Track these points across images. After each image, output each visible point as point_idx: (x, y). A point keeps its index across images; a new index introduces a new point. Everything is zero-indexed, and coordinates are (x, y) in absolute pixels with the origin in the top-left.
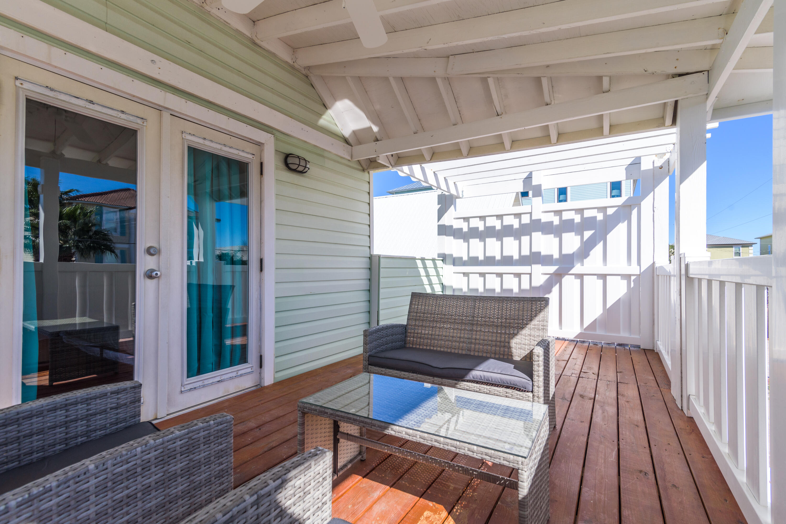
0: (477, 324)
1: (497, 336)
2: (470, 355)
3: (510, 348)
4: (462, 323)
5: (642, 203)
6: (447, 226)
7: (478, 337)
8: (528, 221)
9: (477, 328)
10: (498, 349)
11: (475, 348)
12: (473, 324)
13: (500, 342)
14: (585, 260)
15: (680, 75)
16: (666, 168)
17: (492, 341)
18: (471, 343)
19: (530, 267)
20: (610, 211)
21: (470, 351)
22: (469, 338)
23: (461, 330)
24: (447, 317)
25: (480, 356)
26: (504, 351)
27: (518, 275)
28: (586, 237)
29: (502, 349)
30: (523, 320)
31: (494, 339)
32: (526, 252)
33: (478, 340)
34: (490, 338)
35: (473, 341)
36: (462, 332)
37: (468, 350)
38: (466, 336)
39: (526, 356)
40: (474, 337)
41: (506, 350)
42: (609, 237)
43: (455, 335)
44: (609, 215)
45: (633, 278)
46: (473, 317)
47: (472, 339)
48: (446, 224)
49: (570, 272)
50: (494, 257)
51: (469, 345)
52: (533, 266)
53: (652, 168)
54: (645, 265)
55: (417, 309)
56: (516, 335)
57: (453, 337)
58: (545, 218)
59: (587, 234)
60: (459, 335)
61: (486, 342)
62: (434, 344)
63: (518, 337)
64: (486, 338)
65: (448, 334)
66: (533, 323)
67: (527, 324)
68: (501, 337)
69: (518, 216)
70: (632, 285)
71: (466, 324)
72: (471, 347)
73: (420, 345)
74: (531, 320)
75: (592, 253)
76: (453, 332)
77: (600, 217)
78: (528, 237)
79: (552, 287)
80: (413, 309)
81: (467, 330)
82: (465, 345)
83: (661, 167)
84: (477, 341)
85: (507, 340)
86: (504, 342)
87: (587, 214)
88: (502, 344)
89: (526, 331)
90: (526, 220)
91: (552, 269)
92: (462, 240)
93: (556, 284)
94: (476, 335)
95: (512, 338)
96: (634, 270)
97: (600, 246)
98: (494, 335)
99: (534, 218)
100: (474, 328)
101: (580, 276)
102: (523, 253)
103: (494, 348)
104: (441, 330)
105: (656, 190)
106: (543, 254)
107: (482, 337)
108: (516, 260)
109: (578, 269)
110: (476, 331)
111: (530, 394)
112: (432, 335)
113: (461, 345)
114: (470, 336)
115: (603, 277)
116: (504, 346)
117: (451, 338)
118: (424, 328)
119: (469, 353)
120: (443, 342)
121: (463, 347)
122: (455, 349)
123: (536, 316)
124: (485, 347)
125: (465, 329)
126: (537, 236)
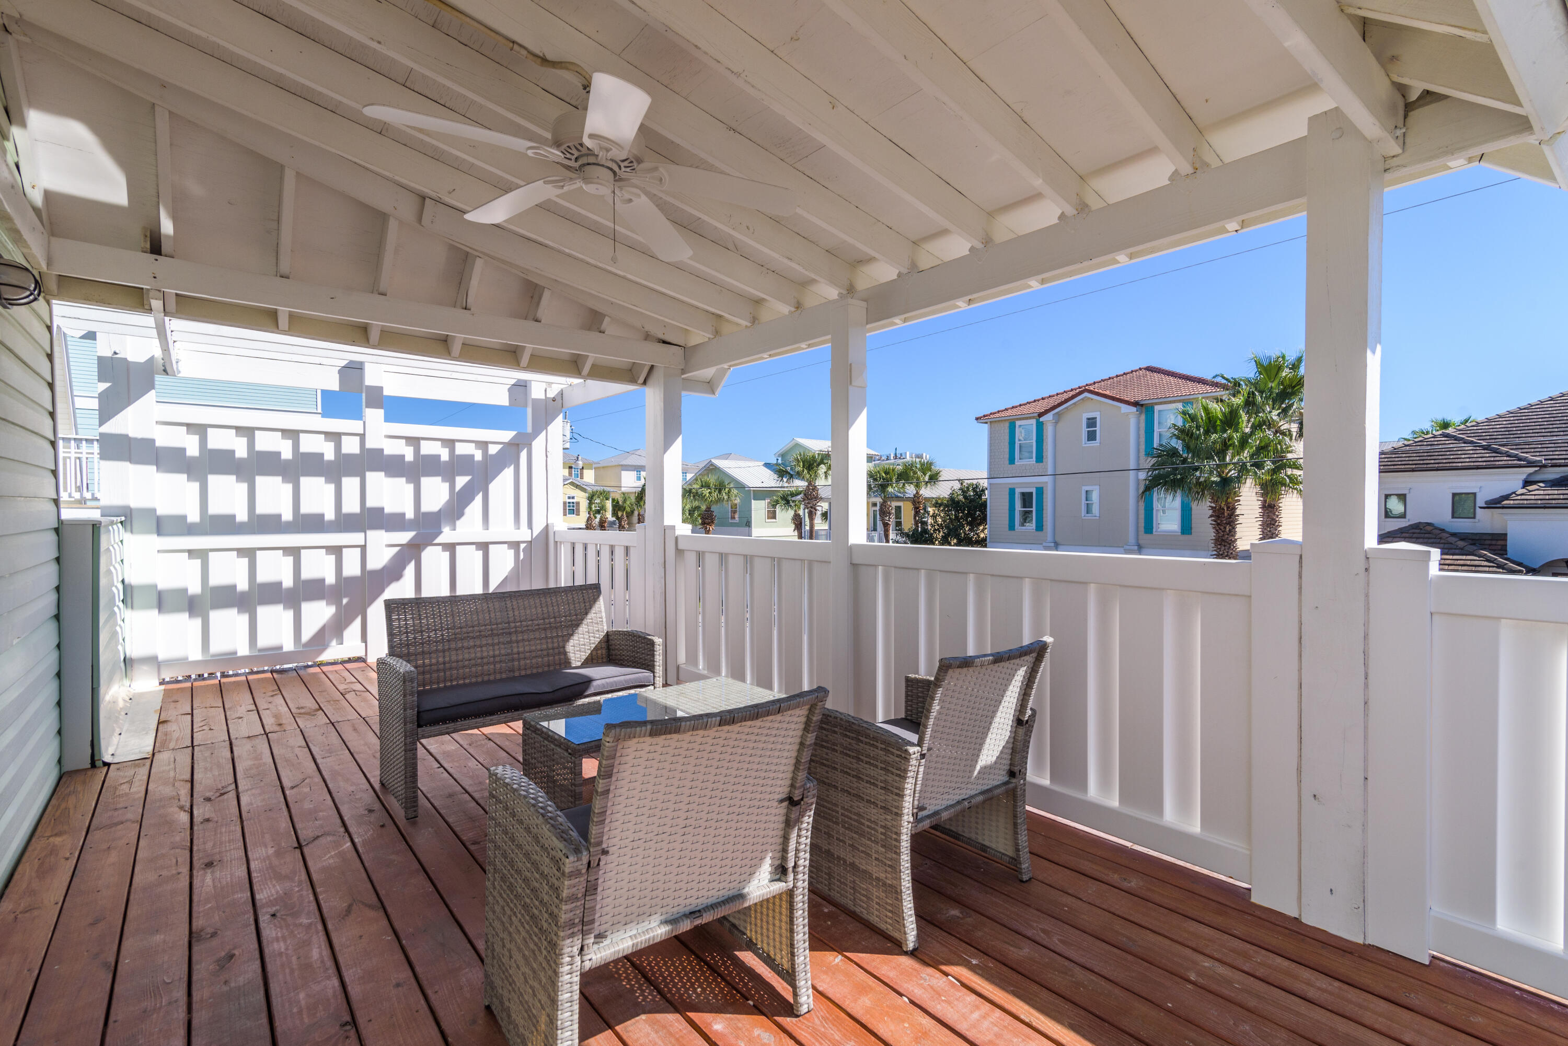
0: (516, 632)
1: (547, 643)
2: (514, 677)
3: (565, 653)
4: (492, 635)
5: (534, 443)
6: (136, 439)
7: (521, 649)
8: (356, 450)
9: (517, 637)
10: (551, 658)
11: (519, 666)
12: (510, 633)
13: (553, 649)
14: (458, 523)
15: (664, 342)
16: (559, 400)
17: (542, 650)
18: (513, 660)
19: (363, 534)
20: (493, 450)
21: (513, 671)
22: (508, 654)
23: (493, 645)
24: (464, 630)
25: (529, 675)
26: (560, 659)
27: (336, 551)
28: (458, 486)
29: (557, 657)
30: (576, 615)
31: (544, 646)
32: (351, 506)
33: (522, 653)
34: (539, 647)
35: (516, 656)
36: (497, 647)
37: (510, 671)
38: (503, 652)
39: (587, 658)
40: (515, 650)
41: (562, 657)
42: (492, 487)
43: (485, 654)
44: (491, 455)
45: (523, 546)
46: (509, 623)
47: (512, 654)
48: (131, 435)
49: (436, 541)
50: (279, 516)
51: (510, 664)
52: (369, 533)
53: (543, 397)
54: (538, 528)
55: (406, 628)
56: (572, 635)
57: (482, 658)
58: (392, 448)
59: (461, 481)
60: (491, 653)
61: (534, 654)
62: (451, 676)
63: (576, 637)
64: (534, 648)
65: (473, 655)
66: (589, 616)
67: (583, 620)
68: (553, 642)
69: (335, 437)
70: (522, 557)
71: (499, 635)
72: (513, 665)
73: (451, 681)
74: (586, 614)
75: (468, 510)
76: (482, 651)
77: (478, 456)
78: (356, 480)
79: (404, 568)
80: (397, 628)
81: (504, 644)
82: (504, 665)
83: (554, 400)
84: (522, 656)
85: (561, 644)
86: (558, 647)
87: (461, 449)
88: (556, 651)
89: (583, 629)
90: (351, 446)
91: (405, 537)
92: (184, 477)
93: (410, 562)
94: (518, 647)
95: (568, 641)
96: (524, 535)
97: (479, 499)
98: (544, 641)
99: (369, 445)
100: (514, 638)
101: (451, 548)
102: (346, 509)
103: (546, 659)
104: (459, 652)
105: (549, 428)
106: (387, 511)
107: (527, 649)
108: (330, 522)
109: (447, 535)
110: (518, 642)
111: (652, 687)
112: (444, 663)
113: (498, 666)
114: (509, 651)
115: (484, 547)
116: (559, 653)
117: (479, 661)
118: (427, 656)
119: (511, 674)
120: (468, 670)
121: (501, 668)
122: (489, 675)
123: (591, 608)
124: (534, 661)
125: (499, 642)
126: (375, 479)
